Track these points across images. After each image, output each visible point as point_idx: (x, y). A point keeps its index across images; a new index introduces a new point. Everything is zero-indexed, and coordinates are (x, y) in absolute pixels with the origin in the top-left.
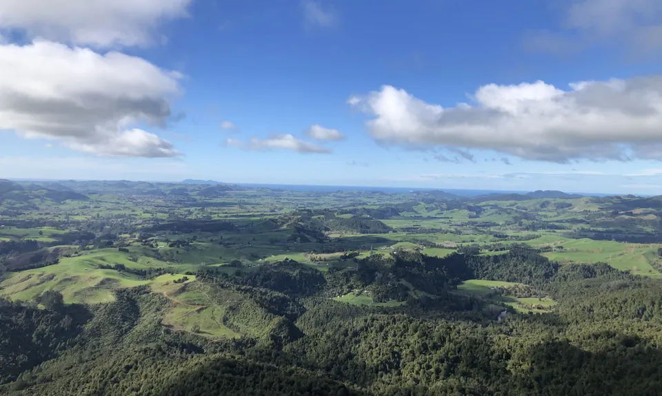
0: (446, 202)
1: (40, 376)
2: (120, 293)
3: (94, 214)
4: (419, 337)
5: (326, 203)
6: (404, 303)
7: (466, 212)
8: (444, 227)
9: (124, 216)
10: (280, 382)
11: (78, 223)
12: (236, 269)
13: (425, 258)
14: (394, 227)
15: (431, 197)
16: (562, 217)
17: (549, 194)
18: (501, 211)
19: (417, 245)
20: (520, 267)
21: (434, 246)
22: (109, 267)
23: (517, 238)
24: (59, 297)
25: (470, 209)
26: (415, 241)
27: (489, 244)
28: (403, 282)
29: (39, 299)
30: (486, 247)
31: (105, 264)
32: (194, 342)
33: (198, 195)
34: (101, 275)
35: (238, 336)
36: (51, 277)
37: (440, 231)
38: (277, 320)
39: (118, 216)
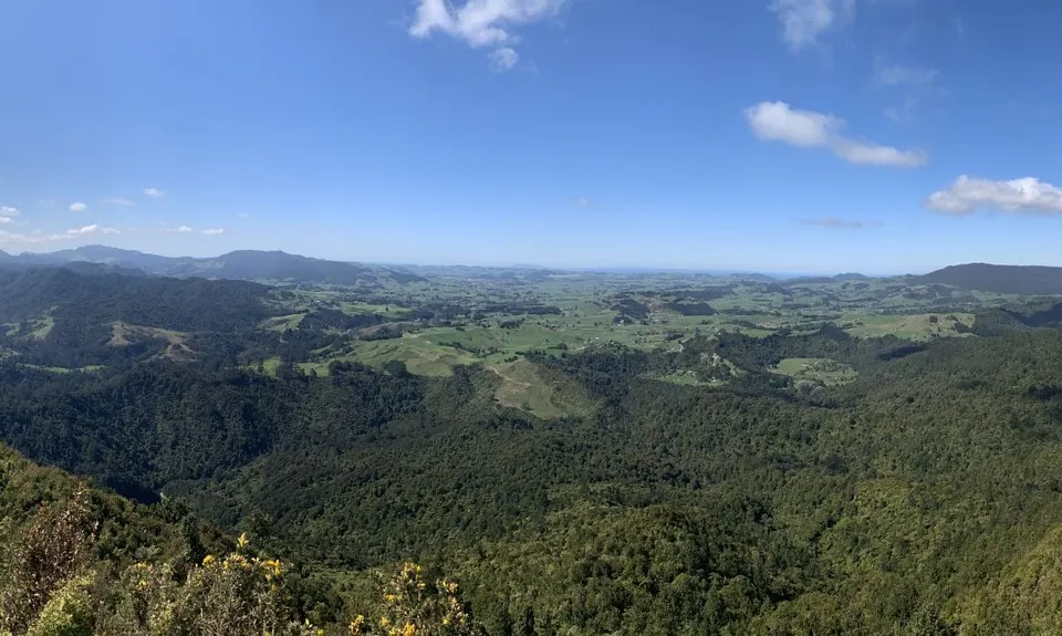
0: (766, 284)
1: (386, 433)
2: (457, 368)
3: (434, 295)
4: (740, 413)
5: (649, 285)
6: (727, 382)
7: (781, 295)
8: (764, 309)
9: (458, 298)
10: (608, 459)
11: (419, 303)
12: (562, 351)
13: (745, 339)
14: (718, 309)
15: (751, 280)
16: (860, 297)
17: (849, 276)
18: (812, 293)
19: (737, 326)
20: (827, 344)
21: (755, 327)
22: (447, 345)
23: (825, 318)
24: (403, 366)
25: (784, 292)
26: (735, 322)
27: (799, 324)
28: (726, 362)
29: (386, 366)
30: (797, 328)
31: (444, 341)
32: (524, 418)
33: (526, 278)
34: (441, 351)
35: (565, 416)
36: (396, 348)
37: (760, 312)
38: (602, 401)
39: (455, 299)
